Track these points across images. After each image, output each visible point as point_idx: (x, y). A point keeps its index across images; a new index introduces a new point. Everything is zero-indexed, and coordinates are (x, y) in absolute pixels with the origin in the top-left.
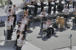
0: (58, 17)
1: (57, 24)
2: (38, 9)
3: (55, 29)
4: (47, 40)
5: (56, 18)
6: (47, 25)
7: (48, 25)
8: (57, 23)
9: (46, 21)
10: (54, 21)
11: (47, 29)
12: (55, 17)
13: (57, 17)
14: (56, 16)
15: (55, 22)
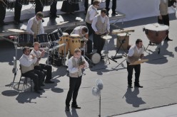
0: (65, 34)
1: (62, 54)
2: (7, 10)
3: (54, 69)
4: (30, 102)
5: (57, 38)
6: (31, 56)
7: (33, 58)
8: (60, 51)
9: (31, 45)
10: (52, 47)
11: (32, 68)
12: (56, 33)
13: (61, 35)
14: (59, 31)
15: (54, 48)
